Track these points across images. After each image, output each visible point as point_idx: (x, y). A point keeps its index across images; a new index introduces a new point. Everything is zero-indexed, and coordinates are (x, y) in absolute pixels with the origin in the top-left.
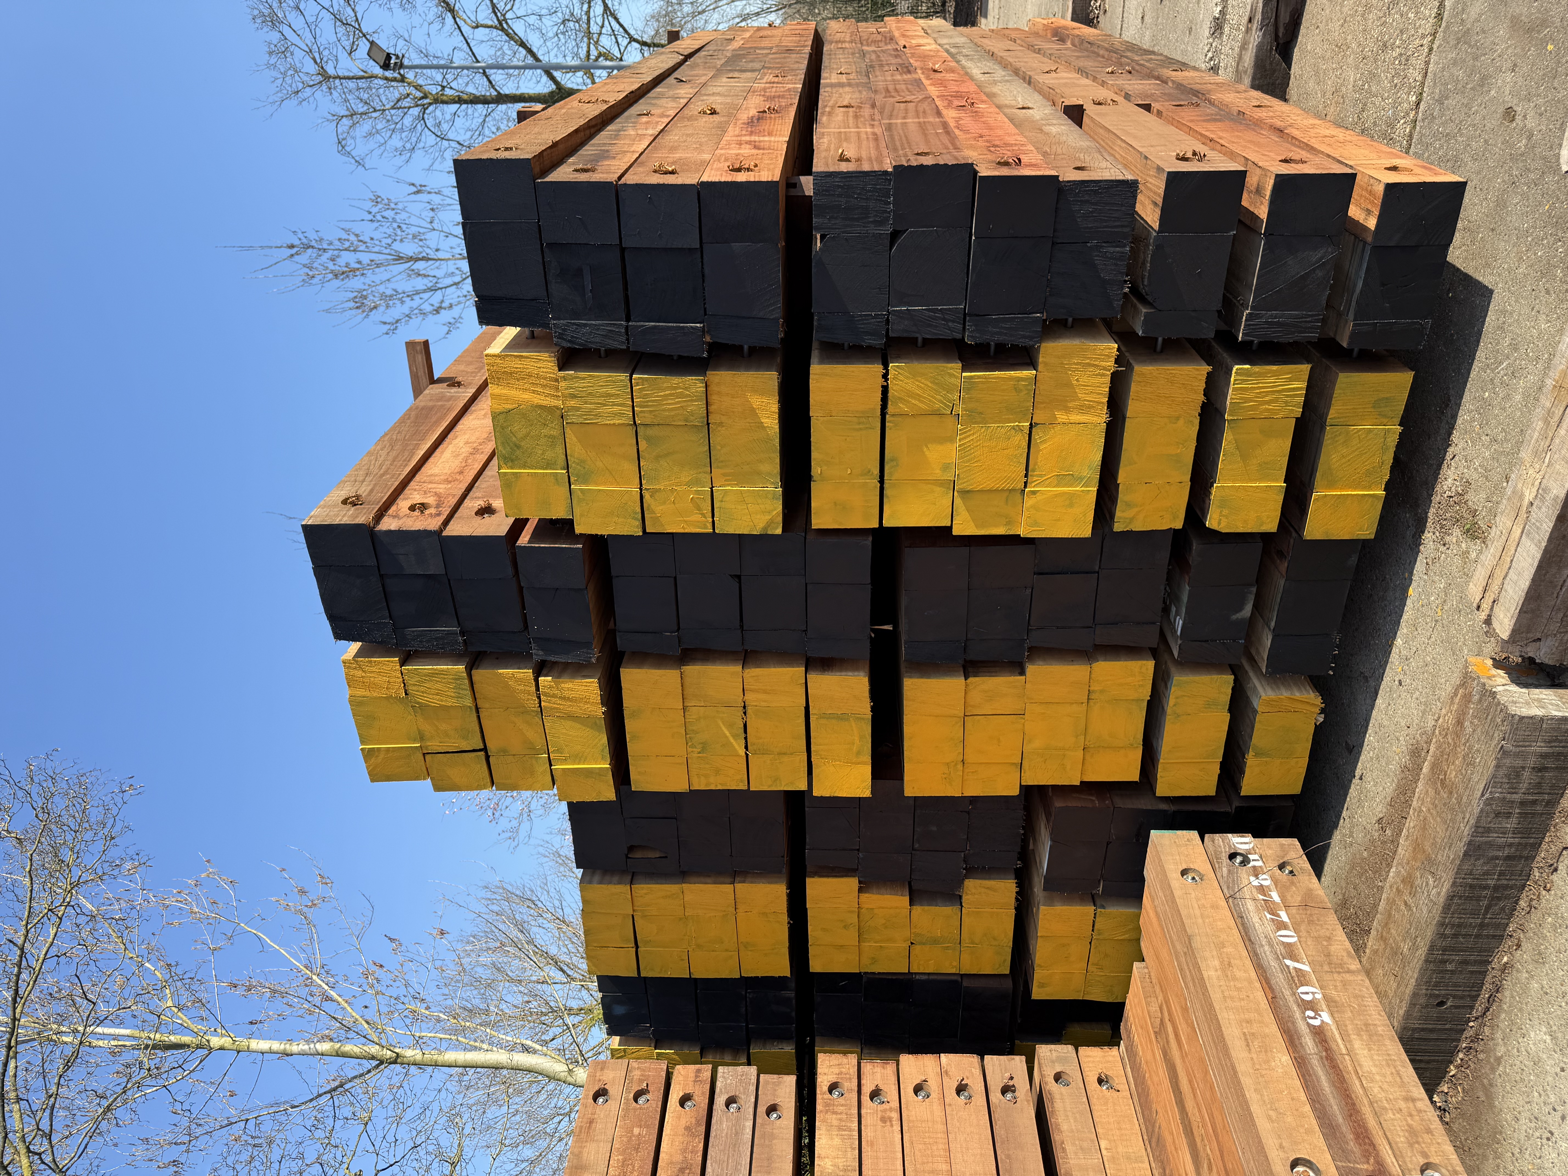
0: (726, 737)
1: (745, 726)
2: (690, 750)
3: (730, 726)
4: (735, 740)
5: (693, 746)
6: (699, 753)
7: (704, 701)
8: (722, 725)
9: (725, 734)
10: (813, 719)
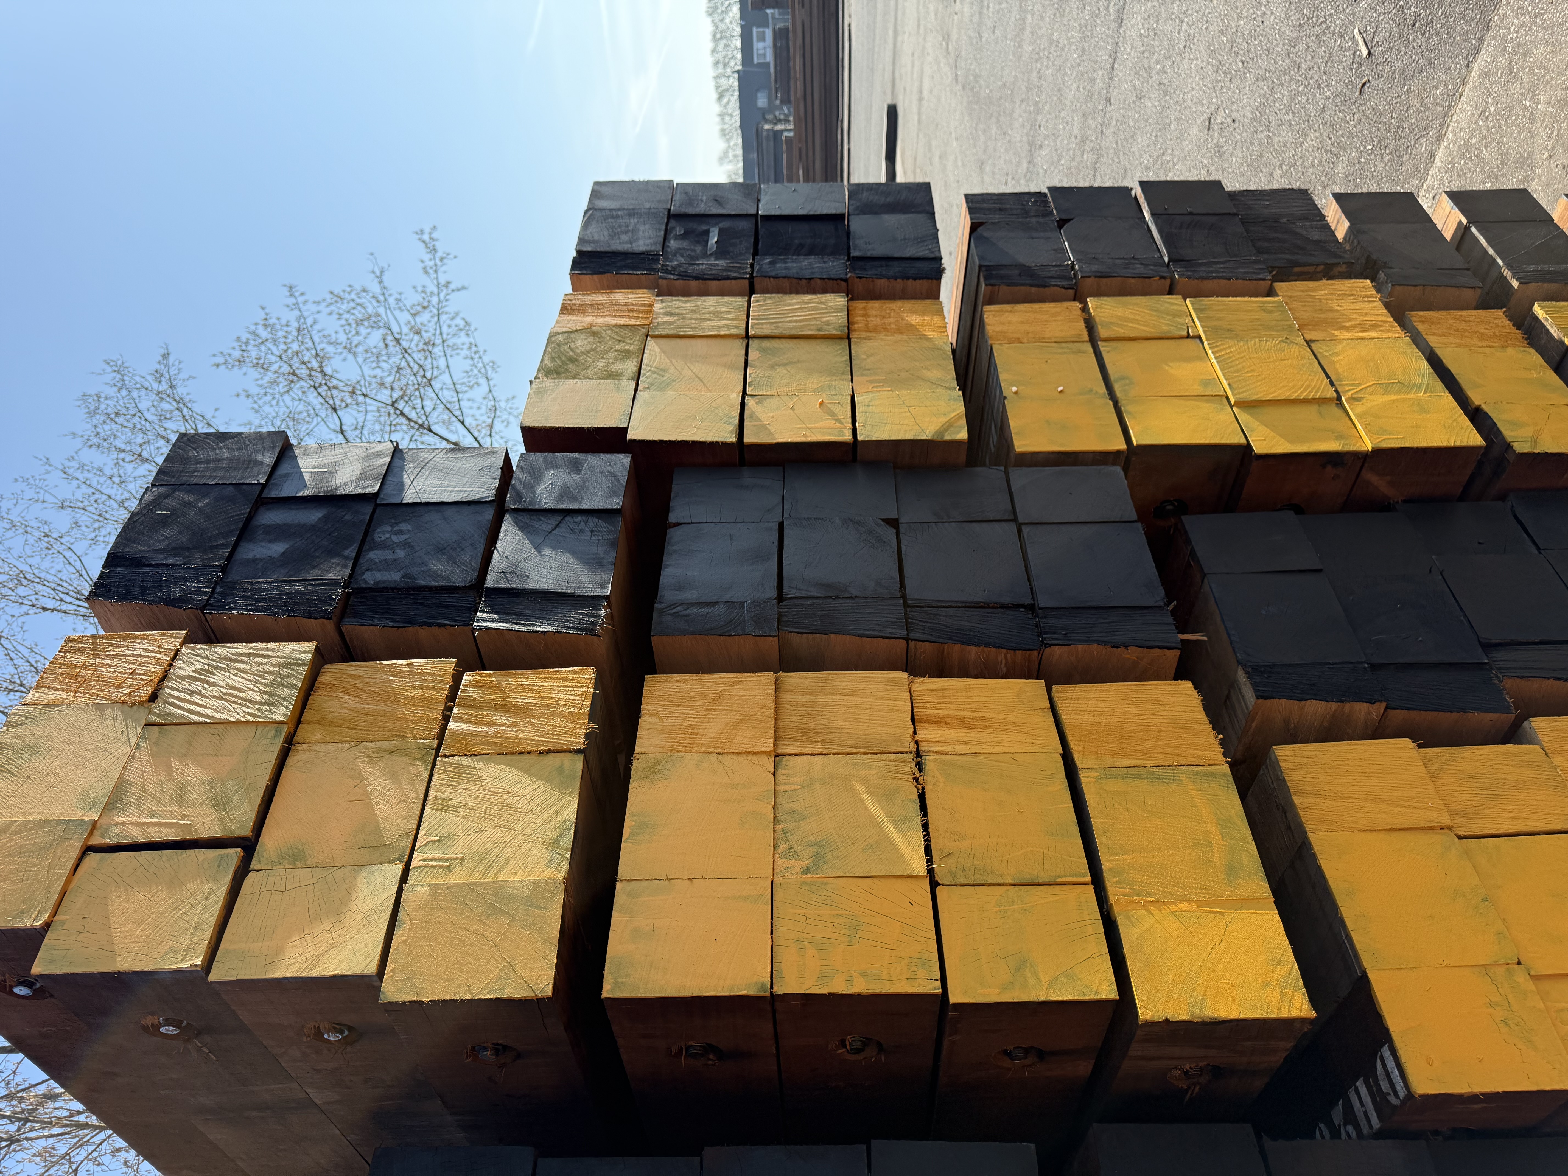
0: (879, 825)
1: (922, 797)
2: (781, 863)
3: (886, 797)
4: (901, 831)
5: (792, 853)
6: (807, 871)
7: (824, 742)
8: (865, 797)
9: (872, 819)
10: (1086, 780)
